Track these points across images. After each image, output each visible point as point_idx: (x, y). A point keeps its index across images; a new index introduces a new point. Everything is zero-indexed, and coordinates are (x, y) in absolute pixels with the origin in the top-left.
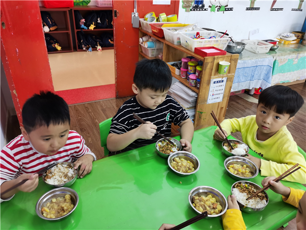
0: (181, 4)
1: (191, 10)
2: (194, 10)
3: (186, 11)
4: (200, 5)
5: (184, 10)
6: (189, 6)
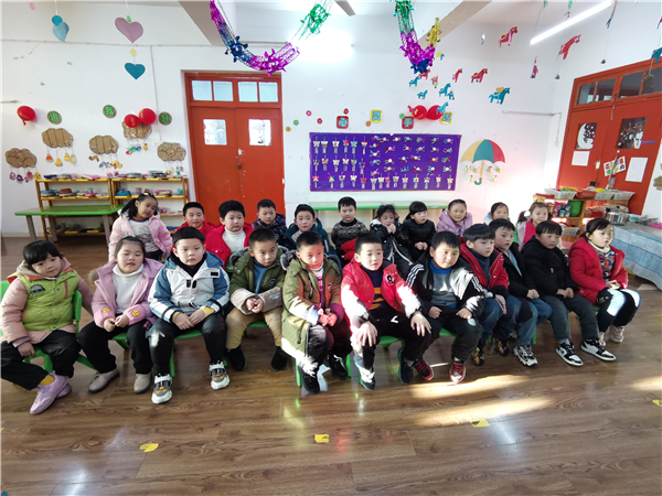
5: (656, 188)
6: (661, 186)
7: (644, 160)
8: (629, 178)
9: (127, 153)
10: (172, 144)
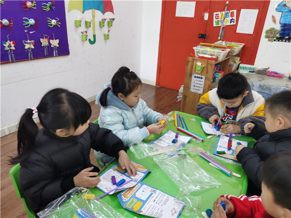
0: (264, 34)
1: (275, 40)
2: (279, 41)
3: (269, 41)
4: (287, 37)
5: (267, 39)
6: (273, 37)
7: (255, 12)
8: (239, 30)
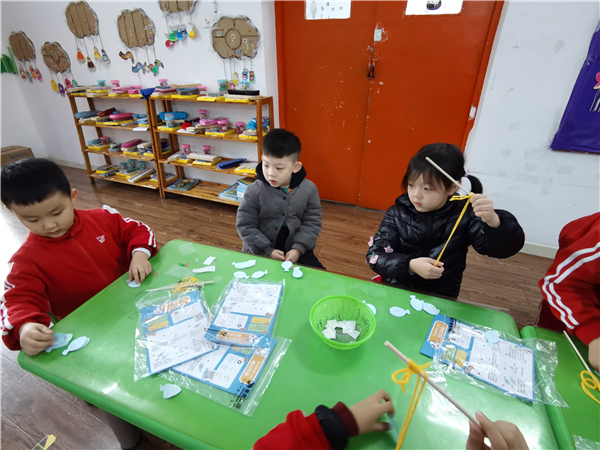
9: (168, 44)
10: (234, 20)
